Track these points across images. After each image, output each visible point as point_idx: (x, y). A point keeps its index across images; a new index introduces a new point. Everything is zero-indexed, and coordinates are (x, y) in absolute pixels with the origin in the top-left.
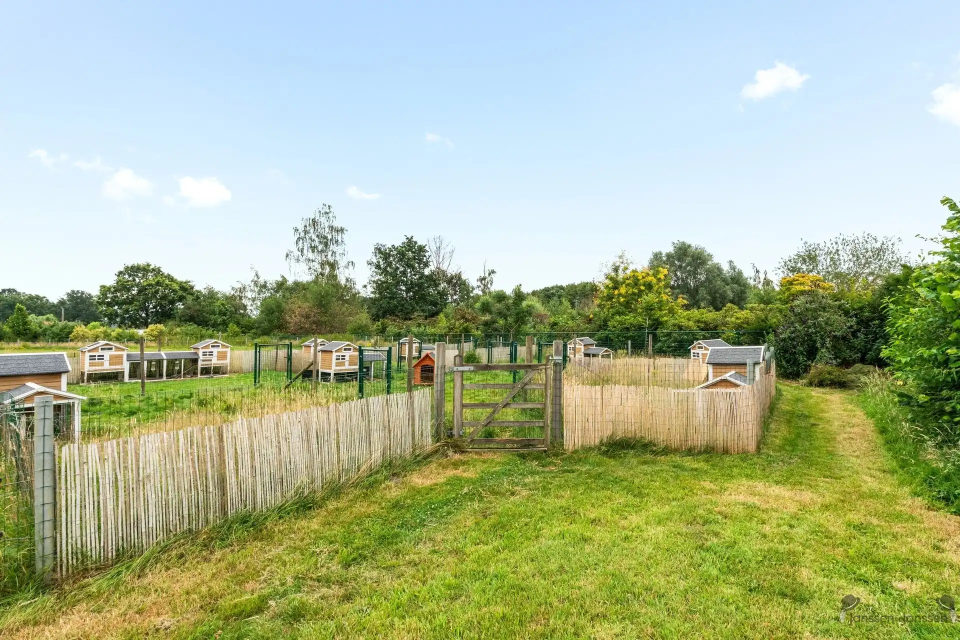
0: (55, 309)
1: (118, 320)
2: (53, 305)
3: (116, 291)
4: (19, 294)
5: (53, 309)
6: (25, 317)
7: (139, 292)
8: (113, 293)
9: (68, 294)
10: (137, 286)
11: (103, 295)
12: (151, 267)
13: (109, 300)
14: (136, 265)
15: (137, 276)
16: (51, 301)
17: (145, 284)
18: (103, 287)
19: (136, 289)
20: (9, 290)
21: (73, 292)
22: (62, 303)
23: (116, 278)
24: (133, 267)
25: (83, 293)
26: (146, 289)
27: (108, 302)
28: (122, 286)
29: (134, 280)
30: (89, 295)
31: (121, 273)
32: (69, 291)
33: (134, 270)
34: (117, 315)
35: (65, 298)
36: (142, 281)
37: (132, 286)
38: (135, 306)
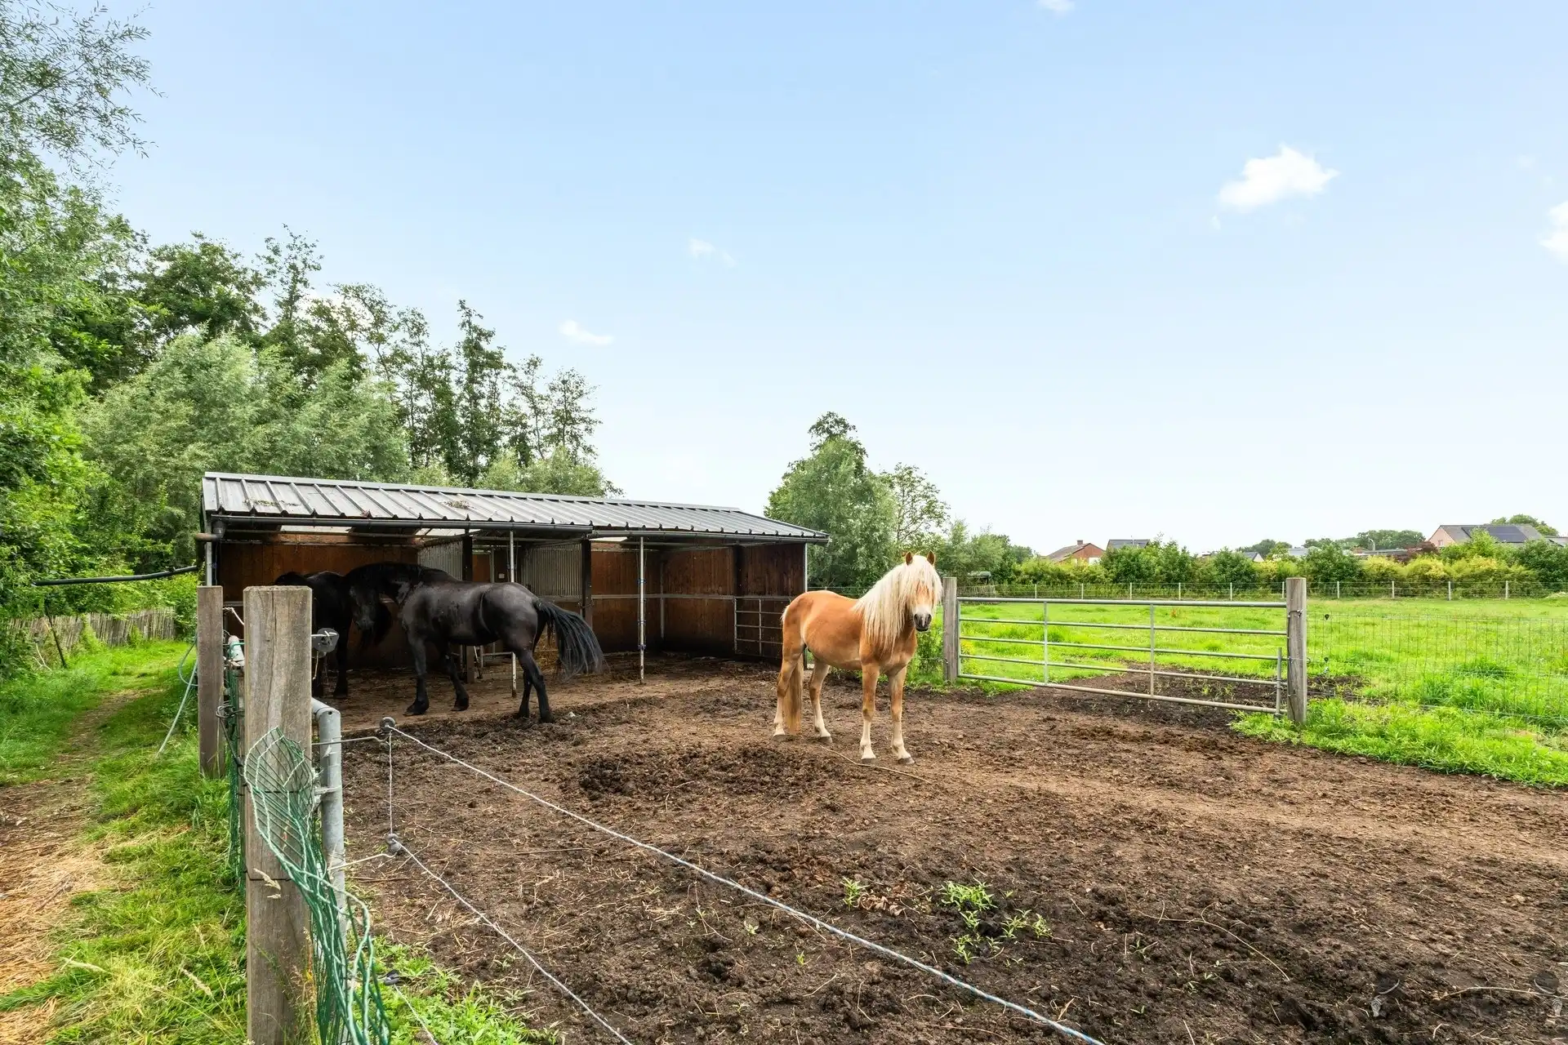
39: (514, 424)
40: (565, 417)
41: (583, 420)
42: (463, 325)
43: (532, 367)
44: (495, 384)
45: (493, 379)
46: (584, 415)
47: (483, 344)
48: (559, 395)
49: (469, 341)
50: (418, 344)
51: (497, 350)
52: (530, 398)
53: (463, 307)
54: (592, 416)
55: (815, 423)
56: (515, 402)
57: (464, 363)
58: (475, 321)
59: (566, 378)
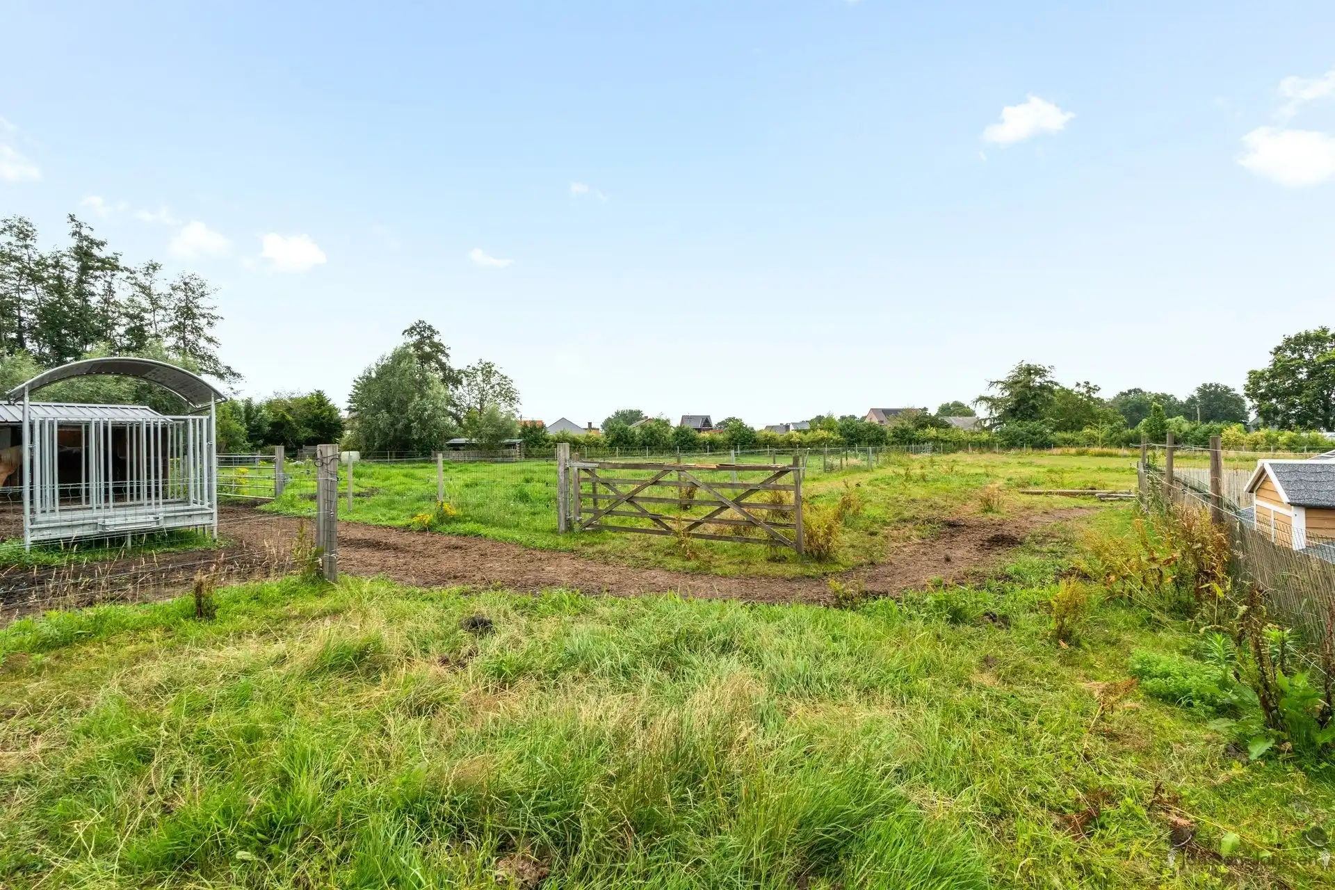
0: (1187, 410)
1: (1279, 419)
2: (1182, 405)
3: (1273, 377)
4: (1145, 393)
5: (1182, 409)
6: (1162, 418)
7: (1311, 374)
8: (1268, 380)
9: (1199, 390)
10: (1307, 365)
11: (1254, 384)
12: (1329, 334)
13: (1263, 390)
14: (1303, 333)
15: (1307, 351)
16: (1179, 399)
17: (1322, 360)
18: (1253, 372)
19: (1305, 370)
20: (1135, 391)
21: (1205, 385)
22: (1192, 400)
23: (1272, 357)
24: (1298, 338)
25: (1217, 386)
26: (1324, 368)
27: (1261, 394)
28: (1282, 369)
29: (1302, 357)
30: (1226, 387)
31: (1279, 349)
32: (1200, 386)
33: (1300, 342)
34: (1276, 412)
35: (1196, 394)
36: (1314, 357)
37: (1300, 367)
38: (1307, 396)
39: (132, 317)
40: (187, 312)
41: (203, 316)
42: (74, 234)
43: (151, 271)
44: (110, 283)
45: (108, 279)
46: (203, 312)
47: (95, 251)
48: (181, 295)
49: (80, 248)
50: (26, 247)
51: (114, 256)
52: (149, 295)
53: (73, 220)
54: (214, 313)
55: (408, 327)
56: (135, 298)
57: (76, 265)
58: (85, 232)
59: (187, 281)
